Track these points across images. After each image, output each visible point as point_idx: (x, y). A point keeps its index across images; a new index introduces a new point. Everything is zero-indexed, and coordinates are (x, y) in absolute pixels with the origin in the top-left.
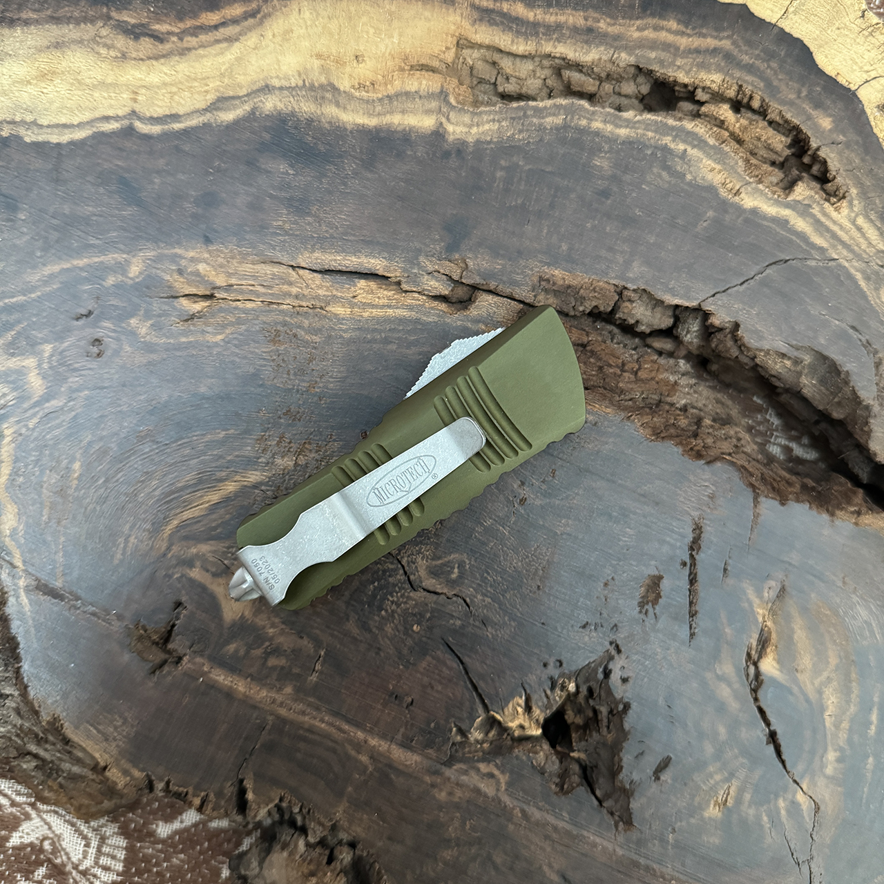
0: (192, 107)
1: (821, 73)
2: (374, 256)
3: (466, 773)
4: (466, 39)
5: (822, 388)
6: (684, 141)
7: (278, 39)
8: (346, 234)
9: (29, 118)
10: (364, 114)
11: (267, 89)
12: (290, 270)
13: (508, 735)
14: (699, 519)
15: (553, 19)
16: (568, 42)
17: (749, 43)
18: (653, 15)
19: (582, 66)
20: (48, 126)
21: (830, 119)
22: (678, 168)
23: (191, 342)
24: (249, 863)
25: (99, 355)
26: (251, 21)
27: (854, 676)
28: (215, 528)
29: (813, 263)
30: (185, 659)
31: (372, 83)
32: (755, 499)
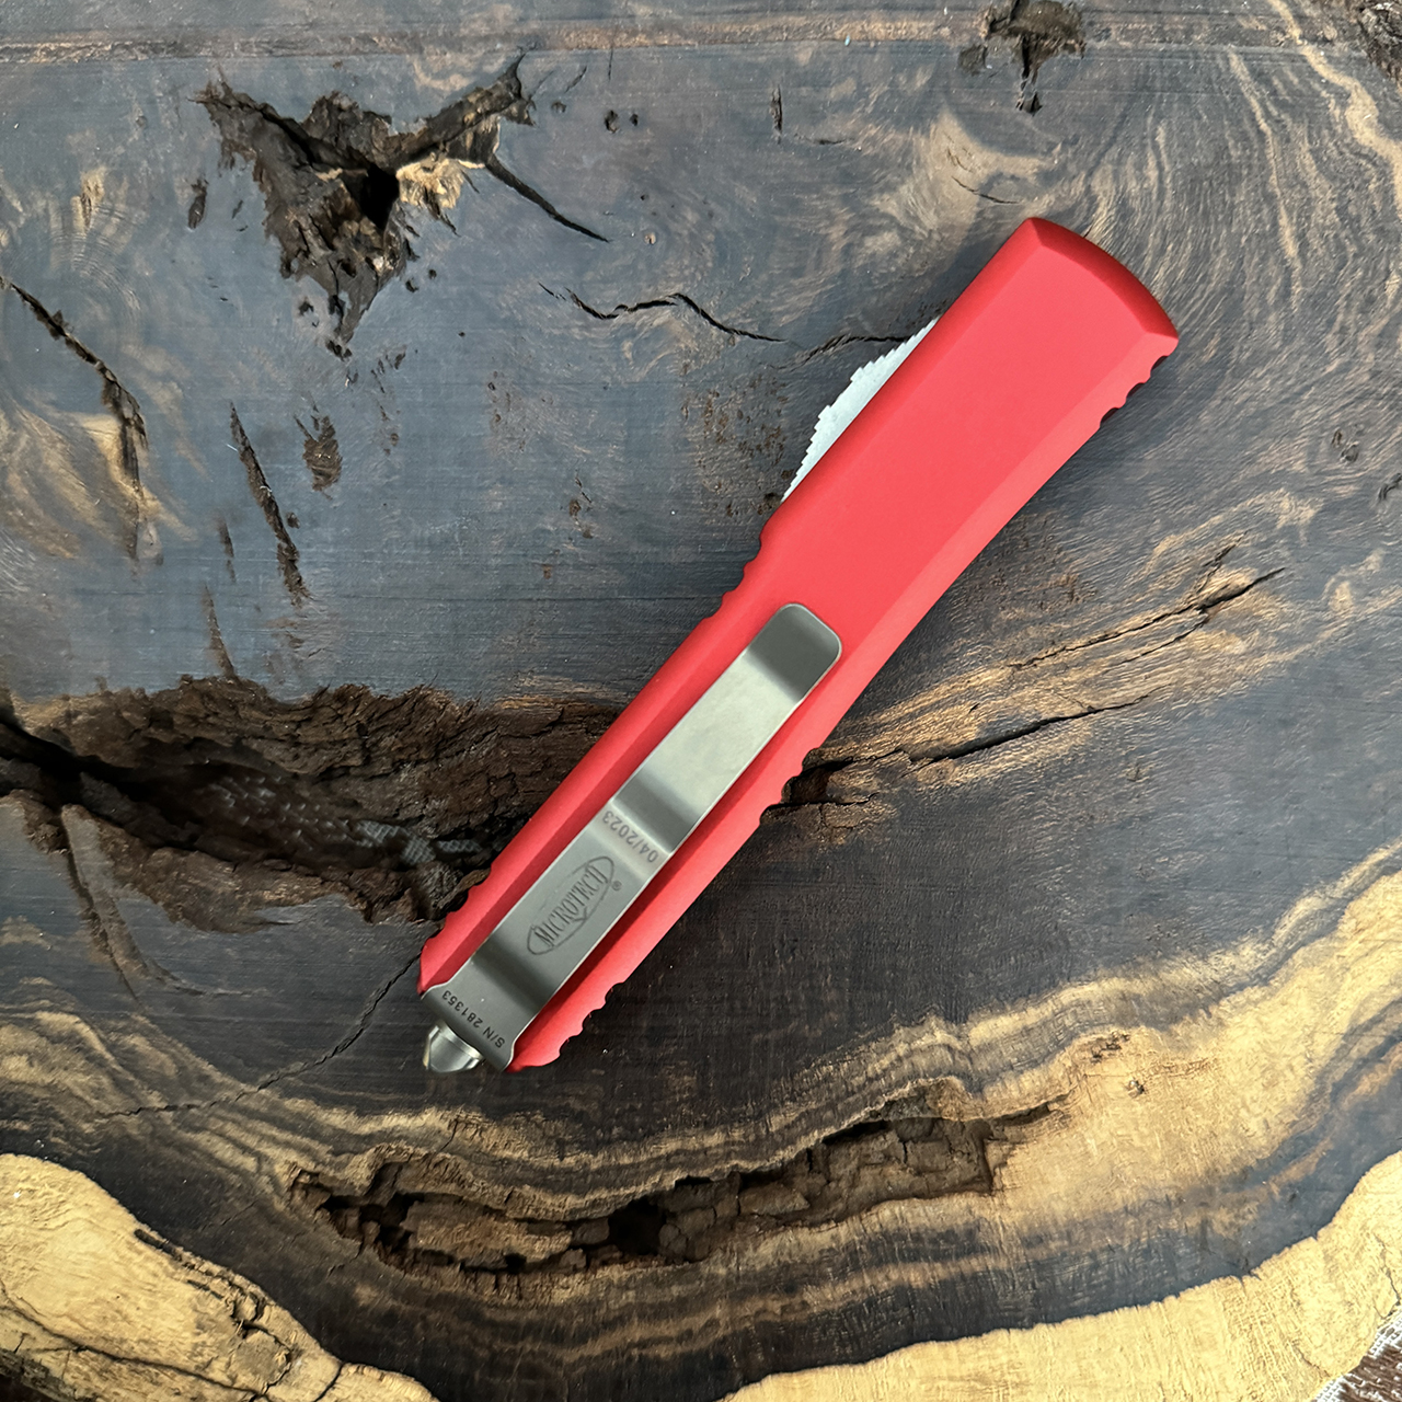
0: (1371, 896)
1: (408, 1372)
2: (972, 784)
3: (481, 62)
4: (981, 1193)
5: (203, 885)
6: (569, 1171)
7: (1282, 1064)
8: (1031, 799)
10: (1089, 1002)
11: (1263, 977)
12: (1094, 703)
13: (444, 151)
14: (299, 600)
15: (856, 1284)
16: (817, 1257)
17: (532, 1372)
18: (704, 1354)
19: (778, 1226)
21: (361, 1303)
22: (559, 1124)
23: (1203, 521)
25: (1340, 436)
26: (1337, 1078)
29: (297, 1066)
30: (984, 30)
31: (1098, 1057)
32: (230, 668)
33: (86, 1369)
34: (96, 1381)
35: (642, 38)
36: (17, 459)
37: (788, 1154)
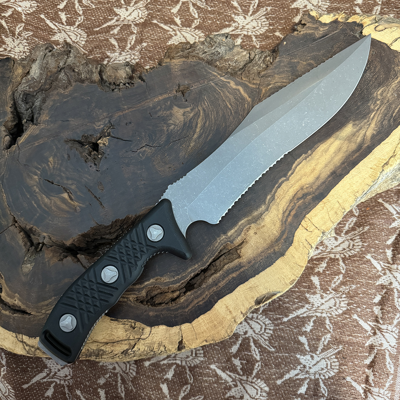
0: (278, 192)
1: (162, 324)
3: (104, 122)
4: (239, 258)
6: (176, 280)
7: (275, 221)
9: (308, 159)
10: (243, 223)
11: (267, 209)
13: (103, 137)
15: (226, 280)
16: (219, 278)
17: (182, 315)
18: (207, 301)
19: (211, 276)
20: (302, 161)
21: (151, 316)
22: (172, 273)
24: (129, 69)
27: (46, 209)
28: (193, 120)
30: (175, 92)
31: (248, 231)
32: (97, 223)
33: (109, 347)
34: (112, 348)
35: (127, 111)
36: (52, 204)
37: (208, 264)
